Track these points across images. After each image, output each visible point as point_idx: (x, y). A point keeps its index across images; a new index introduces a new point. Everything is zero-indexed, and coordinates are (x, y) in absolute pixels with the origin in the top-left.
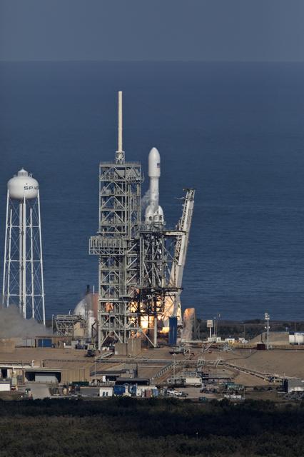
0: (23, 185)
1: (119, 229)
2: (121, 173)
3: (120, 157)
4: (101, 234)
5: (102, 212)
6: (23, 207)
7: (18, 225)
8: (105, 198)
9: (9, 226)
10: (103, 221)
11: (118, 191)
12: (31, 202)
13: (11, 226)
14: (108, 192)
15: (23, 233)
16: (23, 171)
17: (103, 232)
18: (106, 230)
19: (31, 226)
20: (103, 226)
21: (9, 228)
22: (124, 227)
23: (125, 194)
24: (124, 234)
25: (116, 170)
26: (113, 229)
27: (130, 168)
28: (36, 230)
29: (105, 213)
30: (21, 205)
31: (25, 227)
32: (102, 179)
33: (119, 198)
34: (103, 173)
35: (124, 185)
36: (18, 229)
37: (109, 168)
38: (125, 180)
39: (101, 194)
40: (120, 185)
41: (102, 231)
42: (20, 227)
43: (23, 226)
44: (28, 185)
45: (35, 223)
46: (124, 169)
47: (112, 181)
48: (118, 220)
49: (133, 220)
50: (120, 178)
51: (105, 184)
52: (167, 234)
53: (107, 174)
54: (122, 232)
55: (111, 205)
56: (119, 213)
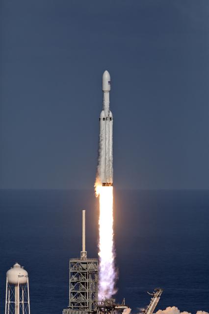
0: (17, 275)
1: (83, 304)
2: (84, 266)
3: (84, 255)
4: (71, 308)
5: (71, 293)
6: (17, 289)
7: (14, 301)
8: (73, 283)
9: (8, 302)
10: (72, 299)
11: (82, 279)
12: (23, 286)
13: (9, 302)
14: (75, 279)
15: (17, 307)
16: (17, 264)
17: (72, 307)
18: (74, 305)
19: (23, 302)
20: (72, 303)
21: (8, 303)
22: (86, 303)
23: (87, 281)
24: (86, 308)
25: (81, 264)
26: (79, 304)
27: (91, 263)
28: (26, 305)
29: (74, 293)
30: (16, 288)
31: (19, 302)
32: (71, 270)
33: (83, 283)
34: (72, 266)
35: (86, 274)
36: (14, 304)
37: (76, 263)
38: (87, 271)
39: (70, 281)
40: (84, 275)
41: (71, 305)
42: (16, 302)
43: (17, 302)
44: (21, 275)
45: (26, 300)
46: (86, 263)
47: (78, 272)
48: (82, 298)
49: (92, 298)
50: (83, 269)
51: (73, 273)
52: (116, 307)
53: (75, 267)
54: (85, 307)
55: (77, 288)
56: (83, 293)
